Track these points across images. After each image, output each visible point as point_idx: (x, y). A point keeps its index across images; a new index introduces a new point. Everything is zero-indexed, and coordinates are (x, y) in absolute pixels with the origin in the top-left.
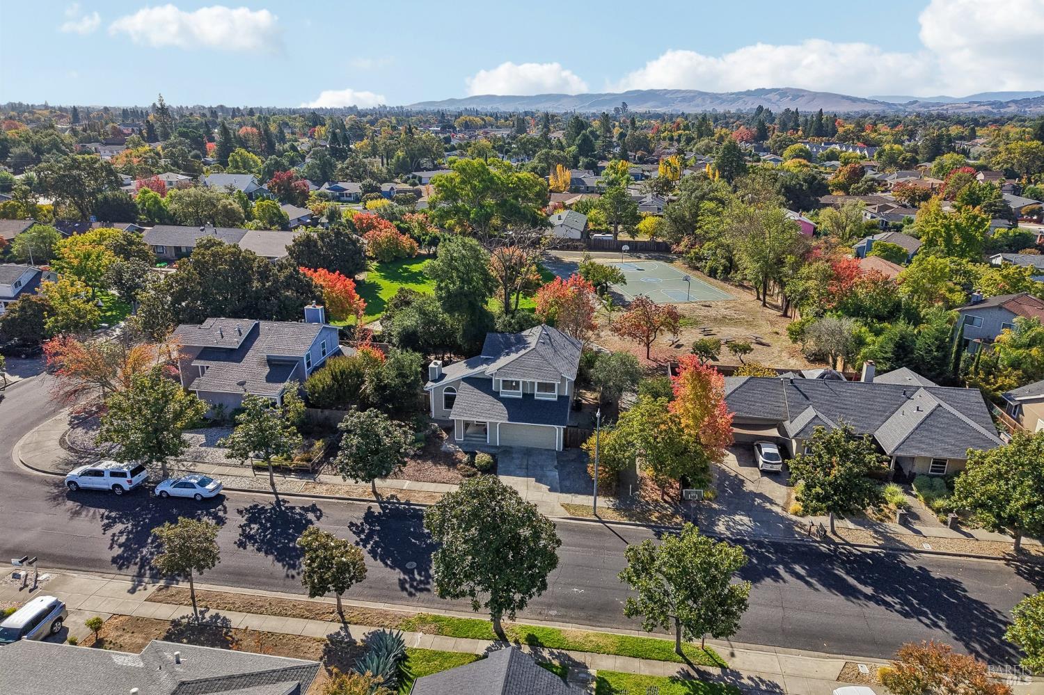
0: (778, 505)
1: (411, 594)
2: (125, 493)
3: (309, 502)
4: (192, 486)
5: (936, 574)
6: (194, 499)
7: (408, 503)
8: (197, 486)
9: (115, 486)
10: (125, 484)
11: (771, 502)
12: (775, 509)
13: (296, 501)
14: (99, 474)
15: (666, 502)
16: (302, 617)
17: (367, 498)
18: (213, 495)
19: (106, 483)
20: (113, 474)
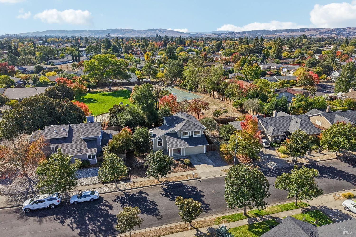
0: (277, 156)
1: (206, 212)
2: (56, 207)
3: (138, 190)
4: (88, 196)
5: (328, 166)
6: (90, 201)
7: (173, 182)
8: (91, 195)
9: (50, 205)
10: (56, 203)
11: (275, 156)
12: (277, 157)
13: (132, 191)
14: (43, 201)
15: (249, 162)
16: (179, 232)
17: (158, 184)
18: (98, 197)
19: (47, 204)
20: (49, 200)
